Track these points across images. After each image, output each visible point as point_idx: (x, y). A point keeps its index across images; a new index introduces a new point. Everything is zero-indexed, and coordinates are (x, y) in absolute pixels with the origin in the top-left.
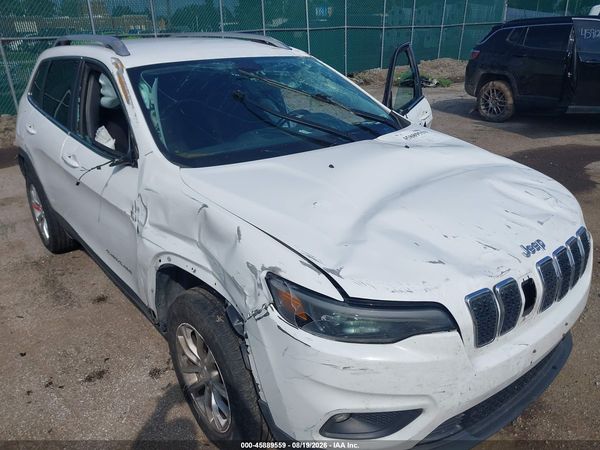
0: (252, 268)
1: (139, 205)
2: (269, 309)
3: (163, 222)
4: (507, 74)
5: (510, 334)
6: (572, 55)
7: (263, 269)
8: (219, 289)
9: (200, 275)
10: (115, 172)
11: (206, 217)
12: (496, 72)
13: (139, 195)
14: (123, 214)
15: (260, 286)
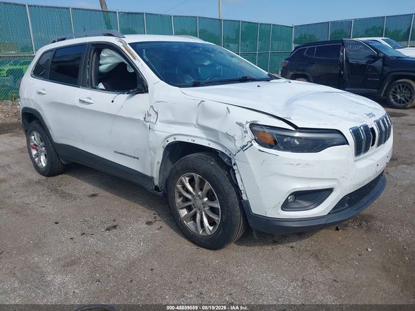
0: (240, 124)
1: (152, 112)
2: (253, 142)
3: (170, 118)
4: (306, 73)
5: (367, 154)
6: (343, 61)
7: (247, 123)
8: (213, 146)
9: (198, 142)
10: (128, 98)
11: (203, 107)
12: (299, 73)
13: (152, 106)
14: (137, 121)
15: (246, 132)
